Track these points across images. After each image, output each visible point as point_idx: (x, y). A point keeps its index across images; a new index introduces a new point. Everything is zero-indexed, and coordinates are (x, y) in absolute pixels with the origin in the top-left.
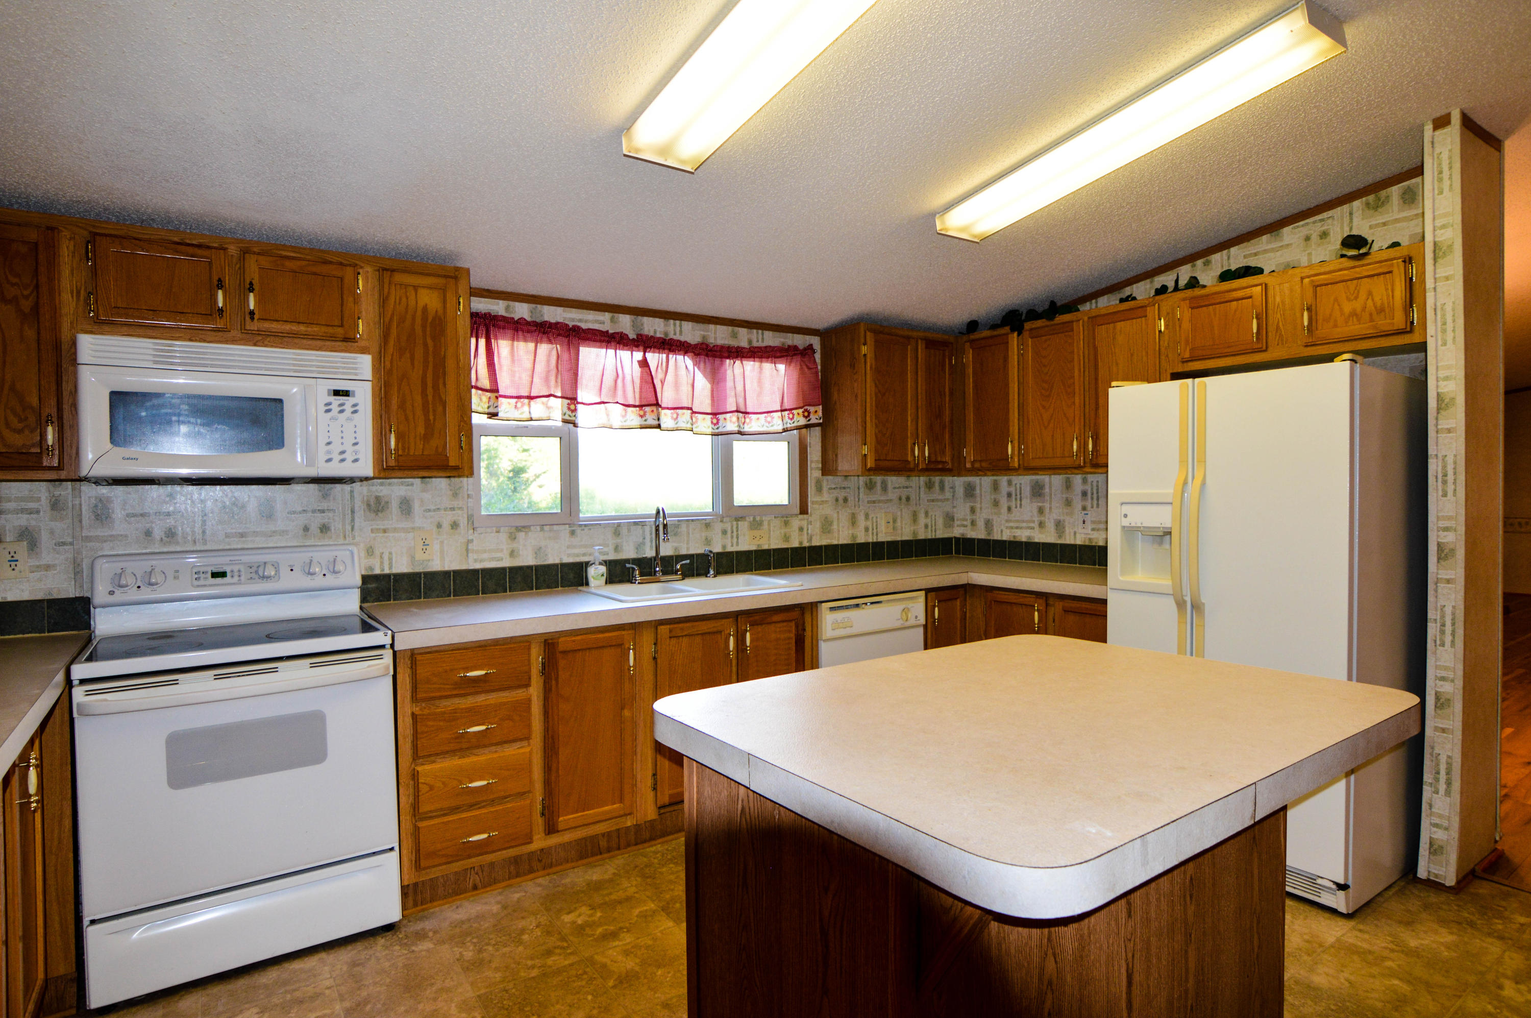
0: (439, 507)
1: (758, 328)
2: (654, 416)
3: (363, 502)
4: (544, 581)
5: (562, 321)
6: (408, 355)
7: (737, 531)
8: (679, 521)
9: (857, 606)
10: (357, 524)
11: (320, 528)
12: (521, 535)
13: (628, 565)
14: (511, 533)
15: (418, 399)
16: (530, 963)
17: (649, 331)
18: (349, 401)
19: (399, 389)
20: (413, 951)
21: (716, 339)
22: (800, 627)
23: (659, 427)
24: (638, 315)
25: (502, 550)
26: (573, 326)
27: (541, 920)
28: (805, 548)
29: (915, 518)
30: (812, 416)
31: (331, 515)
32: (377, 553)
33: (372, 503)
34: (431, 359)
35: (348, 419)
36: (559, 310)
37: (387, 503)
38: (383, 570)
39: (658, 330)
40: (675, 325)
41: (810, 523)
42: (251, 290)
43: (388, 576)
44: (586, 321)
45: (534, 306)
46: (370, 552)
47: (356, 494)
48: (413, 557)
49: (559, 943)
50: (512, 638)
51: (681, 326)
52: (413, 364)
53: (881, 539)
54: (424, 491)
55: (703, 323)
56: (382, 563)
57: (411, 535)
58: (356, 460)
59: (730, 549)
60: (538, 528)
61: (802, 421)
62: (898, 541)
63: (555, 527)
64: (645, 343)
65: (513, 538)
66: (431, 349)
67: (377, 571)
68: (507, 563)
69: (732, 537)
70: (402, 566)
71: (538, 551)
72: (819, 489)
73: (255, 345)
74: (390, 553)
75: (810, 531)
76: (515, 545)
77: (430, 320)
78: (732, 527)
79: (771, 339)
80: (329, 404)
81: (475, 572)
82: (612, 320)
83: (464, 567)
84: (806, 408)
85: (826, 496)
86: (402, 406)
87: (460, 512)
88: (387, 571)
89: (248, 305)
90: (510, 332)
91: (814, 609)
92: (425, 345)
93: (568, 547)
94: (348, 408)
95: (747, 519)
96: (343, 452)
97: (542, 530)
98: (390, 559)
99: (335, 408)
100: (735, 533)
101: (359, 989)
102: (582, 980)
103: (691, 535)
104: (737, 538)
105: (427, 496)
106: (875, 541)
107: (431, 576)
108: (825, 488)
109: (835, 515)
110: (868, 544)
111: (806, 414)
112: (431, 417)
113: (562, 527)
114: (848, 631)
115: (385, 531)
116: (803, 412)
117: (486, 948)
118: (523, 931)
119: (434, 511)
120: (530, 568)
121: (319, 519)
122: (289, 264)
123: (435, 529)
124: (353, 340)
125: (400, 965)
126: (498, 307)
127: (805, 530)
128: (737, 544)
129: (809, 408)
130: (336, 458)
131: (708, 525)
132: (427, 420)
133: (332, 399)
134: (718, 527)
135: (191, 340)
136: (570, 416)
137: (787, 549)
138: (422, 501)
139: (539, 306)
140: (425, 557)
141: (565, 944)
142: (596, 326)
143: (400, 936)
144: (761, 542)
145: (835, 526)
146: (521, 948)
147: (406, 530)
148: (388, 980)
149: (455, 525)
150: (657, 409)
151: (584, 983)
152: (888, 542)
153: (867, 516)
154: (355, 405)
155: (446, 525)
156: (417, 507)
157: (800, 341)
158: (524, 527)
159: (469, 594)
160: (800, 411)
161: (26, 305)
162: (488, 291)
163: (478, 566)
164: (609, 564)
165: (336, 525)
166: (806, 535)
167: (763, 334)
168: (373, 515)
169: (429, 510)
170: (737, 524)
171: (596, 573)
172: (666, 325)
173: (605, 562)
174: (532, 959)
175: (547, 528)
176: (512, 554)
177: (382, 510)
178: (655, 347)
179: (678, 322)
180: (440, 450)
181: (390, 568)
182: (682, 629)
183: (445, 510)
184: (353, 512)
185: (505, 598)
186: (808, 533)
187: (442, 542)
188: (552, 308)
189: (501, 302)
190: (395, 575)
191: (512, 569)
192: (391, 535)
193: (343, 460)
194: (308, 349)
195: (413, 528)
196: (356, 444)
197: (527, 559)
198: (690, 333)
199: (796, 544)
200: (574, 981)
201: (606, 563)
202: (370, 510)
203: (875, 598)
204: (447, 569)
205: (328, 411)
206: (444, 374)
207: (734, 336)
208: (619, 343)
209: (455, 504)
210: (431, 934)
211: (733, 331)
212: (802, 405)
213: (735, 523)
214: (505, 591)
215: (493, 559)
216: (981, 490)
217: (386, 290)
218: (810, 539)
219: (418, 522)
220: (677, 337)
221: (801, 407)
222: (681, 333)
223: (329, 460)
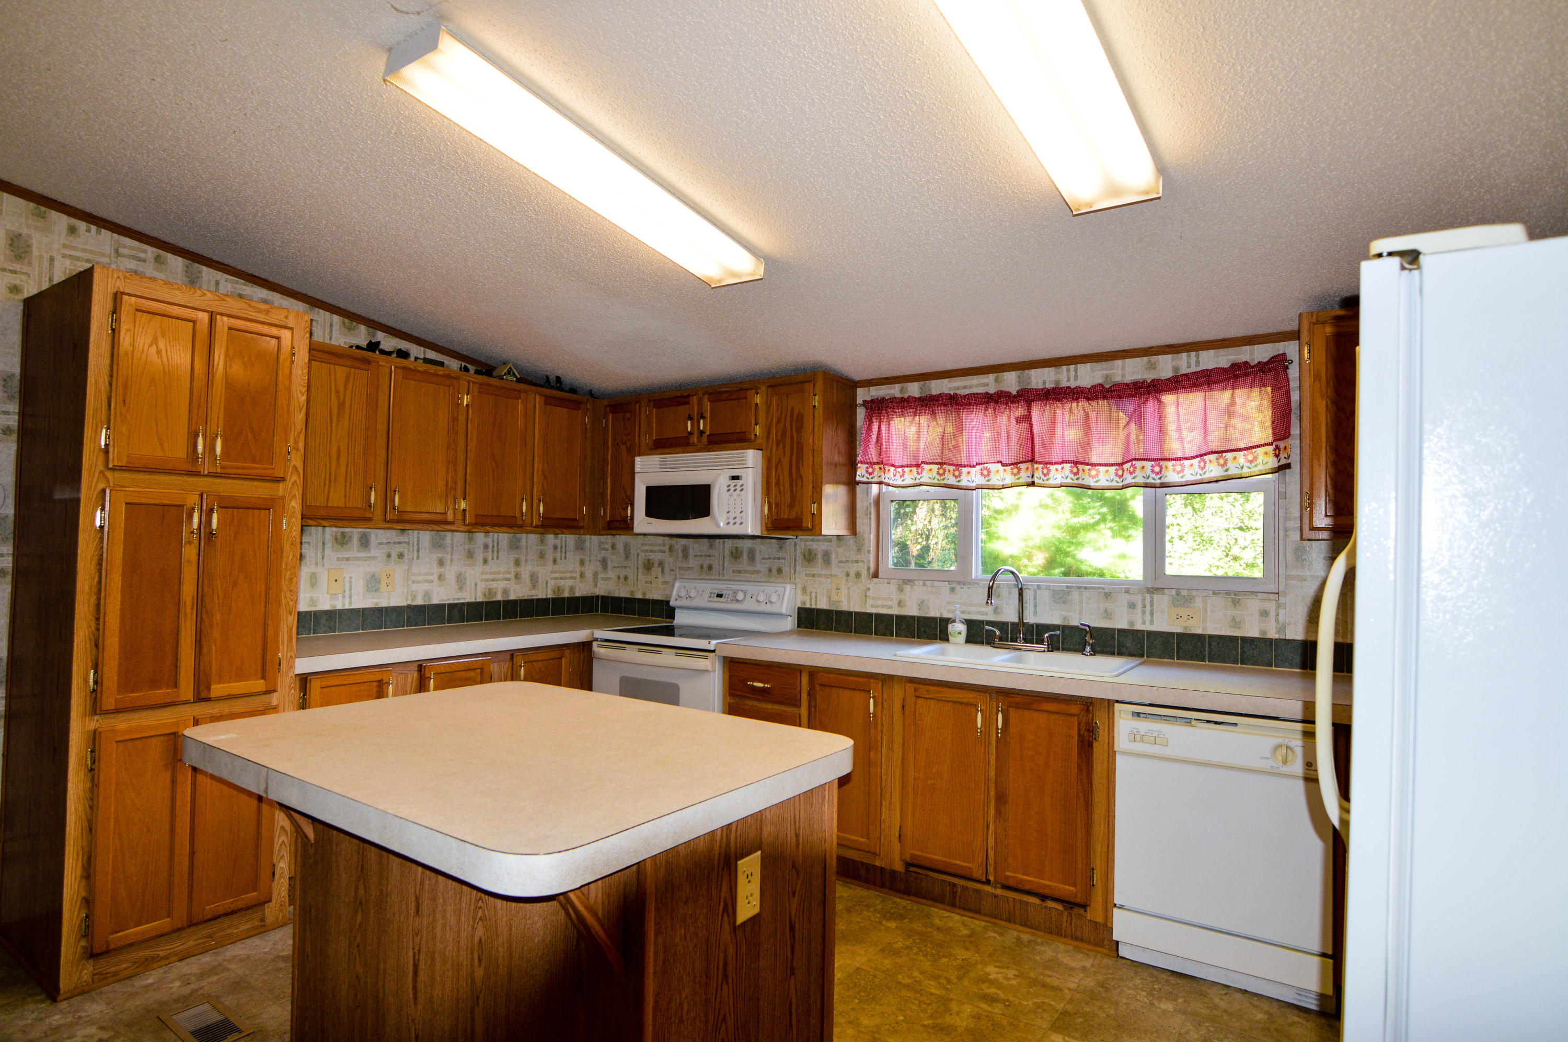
0: (848, 559)
1: (1188, 351)
2: (1029, 473)
3: (801, 553)
4: (925, 632)
5: (947, 392)
6: (782, 445)
7: (1152, 606)
8: (1067, 587)
9: (1185, 720)
10: (797, 569)
11: (777, 570)
12: (907, 588)
13: (987, 628)
14: (899, 585)
15: (787, 477)
17: (1037, 383)
18: (739, 482)
19: (776, 471)
21: (1123, 376)
23: (1033, 484)
24: (1024, 369)
25: (892, 600)
26: (953, 394)
30: (1282, 455)
31: (783, 561)
32: (808, 591)
33: (805, 554)
34: (795, 446)
35: (739, 495)
36: (945, 382)
37: (815, 555)
38: (811, 605)
39: (1048, 380)
40: (1068, 371)
41: (1282, 606)
42: (703, 417)
43: (814, 610)
44: (970, 387)
45: (923, 383)
46: (804, 590)
47: (797, 547)
48: (830, 598)
51: (1076, 370)
52: (784, 452)
54: (839, 546)
55: (1106, 360)
56: (811, 600)
57: (829, 580)
58: (741, 523)
59: (1139, 626)
60: (921, 583)
61: (1272, 463)
64: (1027, 397)
65: (901, 590)
66: (795, 440)
67: (808, 606)
68: (895, 611)
70: (823, 604)
74: (816, 593)
75: (1281, 618)
76: (902, 596)
78: (1144, 600)
79: (1210, 360)
80: (729, 486)
81: (870, 615)
82: (997, 380)
83: (863, 611)
84: (1280, 443)
85: (1317, 569)
86: (777, 484)
87: (862, 565)
88: (813, 606)
90: (898, 411)
91: (1111, 709)
92: (792, 437)
93: (948, 603)
94: (739, 488)
95: (1169, 592)
96: (735, 518)
97: (924, 585)
98: (816, 597)
99: (732, 488)
100: (1148, 609)
103: (1084, 605)
104: (1152, 614)
105: (840, 550)
107: (840, 613)
111: (1277, 452)
112: (794, 490)
113: (942, 584)
115: (813, 576)
116: (1275, 450)
119: (845, 562)
120: (913, 617)
121: (777, 564)
123: (845, 577)
124: (748, 441)
126: (894, 391)
127: (1273, 615)
128: (1152, 622)
129: (1283, 443)
130: (732, 521)
131: (1108, 595)
132: (791, 492)
133: (731, 482)
134: (1123, 599)
135: (683, 453)
137: (1233, 638)
138: (837, 554)
139: (927, 382)
140: (837, 598)
142: (981, 390)
144: (1190, 623)
147: (827, 577)
149: (858, 575)
150: (1033, 466)
154: (742, 486)
155: (852, 574)
156: (834, 559)
157: (1261, 353)
158: (909, 581)
159: (864, 633)
160: (1270, 449)
161: (629, 443)
162: (886, 378)
163: (873, 611)
165: (786, 569)
166: (1273, 623)
167: (1197, 356)
168: (807, 563)
169: (841, 562)
170: (1152, 598)
171: (958, 629)
172: (1057, 373)
175: (928, 583)
176: (900, 603)
177: (813, 560)
178: (1043, 400)
179: (1072, 367)
180: (799, 514)
181: (816, 604)
183: (852, 562)
184: (795, 560)
185: (870, 640)
186: (1277, 621)
187: (849, 588)
188: (939, 381)
189: (896, 385)
190: (818, 610)
191: (899, 617)
192: (817, 579)
193: (735, 523)
194: (732, 450)
195: (831, 575)
196: (741, 512)
197: (912, 610)
198: (1087, 376)
199: (1254, 633)
201: (970, 622)
202: (805, 559)
203: (1218, 715)
205: (729, 490)
206: (804, 456)
208: (997, 402)
209: (859, 558)
211: (1152, 361)
212: (1272, 440)
213: (1148, 596)
214: (893, 636)
215: (883, 606)
218: (1282, 628)
219: (835, 570)
220: (1073, 384)
221: (1270, 444)
222: (1076, 377)
223: (728, 523)
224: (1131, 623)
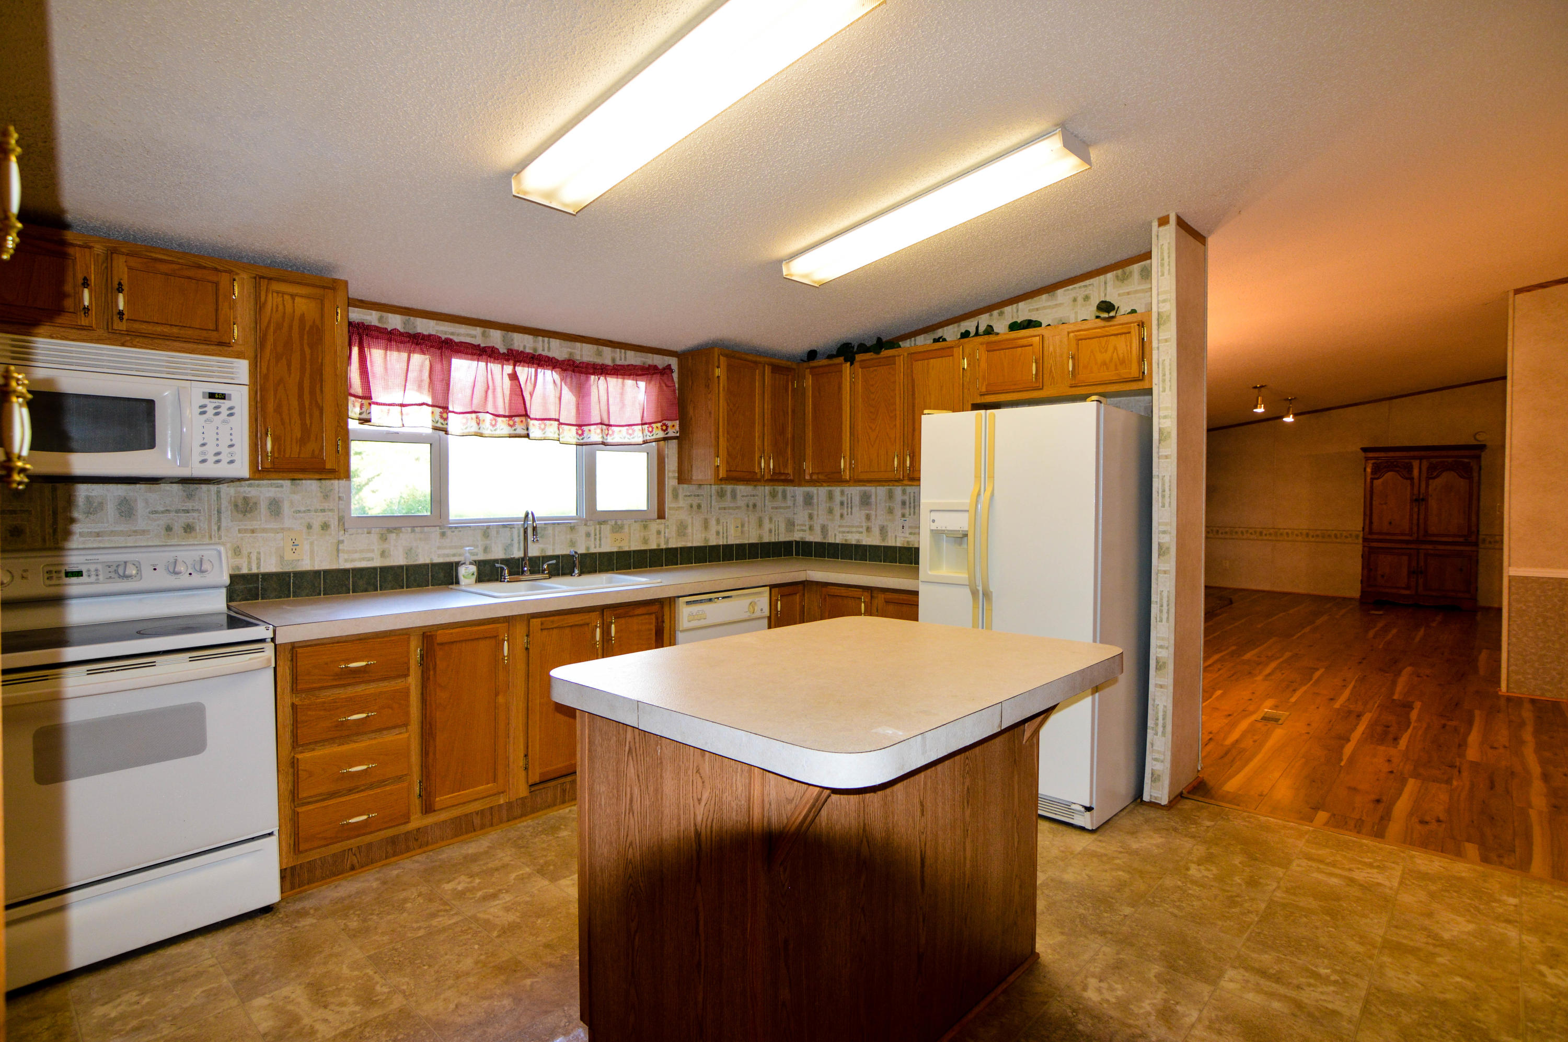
0: (309, 508)
1: (621, 348)
2: (523, 426)
3: (230, 502)
4: (415, 579)
5: (434, 333)
6: (284, 361)
7: (600, 534)
8: (545, 524)
9: (710, 600)
10: (224, 523)
11: (184, 528)
12: (393, 536)
13: (497, 565)
14: (382, 534)
15: (295, 403)
16: (415, 925)
17: (519, 346)
18: (225, 404)
19: (276, 394)
20: (296, 927)
21: (581, 356)
22: (660, 620)
23: (528, 436)
24: (508, 331)
25: (373, 550)
26: (446, 339)
27: (422, 890)
28: (662, 550)
29: (760, 524)
30: (669, 430)
31: (196, 515)
32: (245, 552)
33: (240, 502)
34: (308, 366)
35: (224, 421)
36: (432, 323)
37: (255, 503)
38: (251, 569)
39: (528, 345)
40: (543, 341)
41: (667, 527)
42: (120, 289)
43: (256, 575)
44: (458, 335)
45: (407, 317)
46: (237, 551)
47: (223, 495)
48: (282, 557)
49: (442, 907)
50: (391, 631)
51: (549, 343)
52: (289, 370)
53: (730, 543)
54: (294, 492)
55: (570, 341)
56: (249, 563)
57: (280, 536)
58: (232, 462)
59: (593, 550)
60: (409, 529)
61: (661, 435)
62: (746, 544)
63: (426, 529)
64: (516, 357)
65: (383, 538)
66: (308, 358)
67: (245, 571)
68: (377, 563)
69: (595, 539)
70: (270, 566)
71: (408, 552)
72: (676, 496)
73: (123, 345)
74: (259, 553)
75: (666, 535)
76: (386, 546)
77: (307, 329)
78: (595, 530)
79: (632, 358)
80: (204, 406)
81: (346, 571)
82: (484, 334)
83: (334, 567)
84: (664, 422)
85: (682, 503)
86: (278, 409)
87: (330, 513)
88: (255, 571)
89: (117, 305)
90: (383, 342)
91: (672, 603)
92: (302, 350)
93: (439, 548)
94: (224, 411)
95: (609, 522)
96: (218, 454)
97: (413, 531)
98: (259, 559)
99: (210, 410)
100: (598, 537)
101: (245, 963)
102: (468, 934)
103: (557, 538)
104: (600, 540)
105: (296, 497)
106: (725, 543)
107: (300, 575)
108: (681, 496)
109: (690, 521)
110: (719, 546)
111: (664, 428)
112: (308, 422)
113: (433, 529)
114: (703, 623)
115: (253, 531)
116: (662, 426)
117: (370, 917)
118: (405, 900)
119: (304, 512)
120: (401, 567)
121: (183, 519)
122: (163, 268)
123: (305, 530)
124: (228, 345)
125: (284, 939)
126: (371, 318)
127: (663, 533)
128: (600, 546)
129: (667, 422)
130: (211, 459)
131: (572, 528)
132: (303, 424)
133: (207, 401)
134: (582, 530)
135: (51, 337)
136: (442, 424)
137: (645, 551)
138: (292, 503)
139: (412, 318)
140: (295, 557)
141: (448, 908)
142: (468, 340)
143: (280, 916)
144: (622, 544)
145: (689, 530)
146: (405, 914)
147: (276, 531)
148: (274, 953)
149: (325, 526)
150: (526, 420)
151: (469, 936)
152: (737, 545)
153: (718, 521)
154: (231, 408)
155: (316, 525)
156: (286, 509)
157: (659, 361)
158: (395, 529)
159: (339, 593)
160: (659, 425)
162: (362, 301)
163: (348, 566)
164: (480, 564)
165: (201, 525)
166: (663, 538)
167: (625, 353)
168: (241, 516)
169: (299, 511)
170: (600, 528)
171: (467, 573)
172: (534, 342)
173: (475, 561)
174: (417, 922)
175: (417, 530)
176: (383, 554)
177: (251, 511)
178: (525, 362)
179: (546, 339)
180: (317, 452)
181: (258, 568)
182: (552, 622)
183: (316, 511)
184: (219, 512)
185: (376, 596)
186: (665, 537)
187: (312, 544)
188: (425, 321)
189: (374, 312)
190: (264, 575)
191: (383, 569)
192: (259, 535)
193: (218, 461)
194: (179, 351)
195: (283, 529)
196: (231, 446)
197: (398, 559)
198: (558, 350)
199: (654, 547)
200: (460, 936)
201: (475, 563)
202: (237, 511)
203: (726, 593)
204: (317, 568)
205: (203, 413)
206: (321, 380)
207: (599, 354)
208: (490, 356)
209: (326, 505)
210: (312, 911)
211: (598, 349)
212: (660, 420)
213: (598, 526)
214: (376, 590)
215: (363, 559)
216: (818, 499)
217: (263, 299)
218: (667, 542)
219: (288, 523)
220: (545, 353)
221: (660, 422)
222: (549, 349)
223: (204, 461)
224: (588, 548)
